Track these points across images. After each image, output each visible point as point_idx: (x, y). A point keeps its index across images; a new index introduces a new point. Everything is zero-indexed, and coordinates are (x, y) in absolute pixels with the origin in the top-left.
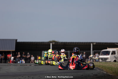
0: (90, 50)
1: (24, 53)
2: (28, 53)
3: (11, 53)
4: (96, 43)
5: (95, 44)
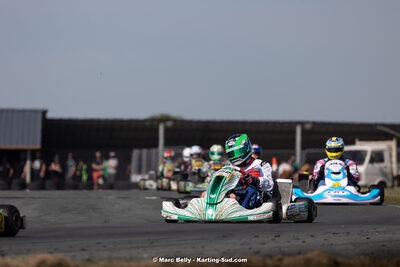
0: (293, 147)
3: (29, 155)
4: (315, 124)
5: (308, 126)
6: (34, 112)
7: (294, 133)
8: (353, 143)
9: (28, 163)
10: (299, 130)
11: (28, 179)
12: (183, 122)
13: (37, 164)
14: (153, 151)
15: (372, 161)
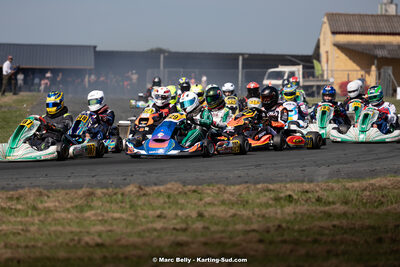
0: (238, 68)
3: (87, 72)
4: (250, 55)
5: (246, 56)
6: (90, 47)
7: (238, 60)
8: (277, 67)
9: (87, 77)
10: (241, 58)
13: (93, 77)
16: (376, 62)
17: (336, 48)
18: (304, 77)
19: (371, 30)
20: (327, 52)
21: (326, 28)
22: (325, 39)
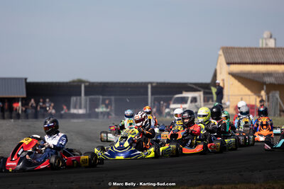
0: (147, 95)
1: (41, 100)
2: (47, 100)
4: (157, 83)
5: (154, 85)
6: (21, 79)
7: (147, 88)
8: (181, 93)
10: (149, 86)
11: (20, 112)
12: (93, 83)
14: (78, 98)
15: (192, 102)
16: (265, 87)
17: (230, 76)
18: (204, 101)
19: (260, 61)
20: (223, 80)
21: (222, 60)
22: (221, 68)
